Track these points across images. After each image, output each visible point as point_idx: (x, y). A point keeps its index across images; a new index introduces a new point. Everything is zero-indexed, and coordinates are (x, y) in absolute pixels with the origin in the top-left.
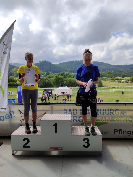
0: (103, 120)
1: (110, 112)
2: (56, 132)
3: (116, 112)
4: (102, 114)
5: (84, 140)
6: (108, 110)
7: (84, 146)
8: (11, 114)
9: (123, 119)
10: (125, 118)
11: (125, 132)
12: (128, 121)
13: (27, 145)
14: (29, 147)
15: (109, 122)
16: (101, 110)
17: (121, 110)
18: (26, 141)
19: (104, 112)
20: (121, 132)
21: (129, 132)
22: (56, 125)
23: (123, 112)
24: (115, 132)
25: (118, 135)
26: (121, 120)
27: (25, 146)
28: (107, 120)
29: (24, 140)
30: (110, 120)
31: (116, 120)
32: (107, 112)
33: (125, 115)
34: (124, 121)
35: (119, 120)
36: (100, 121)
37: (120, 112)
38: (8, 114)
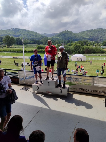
0: (74, 83)
1: (77, 79)
2: (49, 85)
3: (81, 80)
4: (73, 80)
5: (60, 90)
6: (77, 78)
7: (60, 92)
8: (33, 76)
9: (83, 83)
10: (85, 83)
11: (84, 90)
12: (86, 85)
13: (38, 89)
14: (39, 90)
15: (76, 84)
16: (73, 78)
17: (83, 79)
18: (38, 88)
19: (75, 79)
20: (82, 89)
21: (86, 90)
22: (49, 83)
23: (84, 80)
24: (79, 89)
25: (80, 91)
26: (83, 84)
27: (37, 90)
28: (76, 83)
29: (37, 87)
30: (77, 83)
31: (80, 84)
32: (76, 79)
33: (85, 81)
34: (84, 84)
35: (81, 84)
36: (73, 83)
37: (82, 80)
38: (32, 76)
